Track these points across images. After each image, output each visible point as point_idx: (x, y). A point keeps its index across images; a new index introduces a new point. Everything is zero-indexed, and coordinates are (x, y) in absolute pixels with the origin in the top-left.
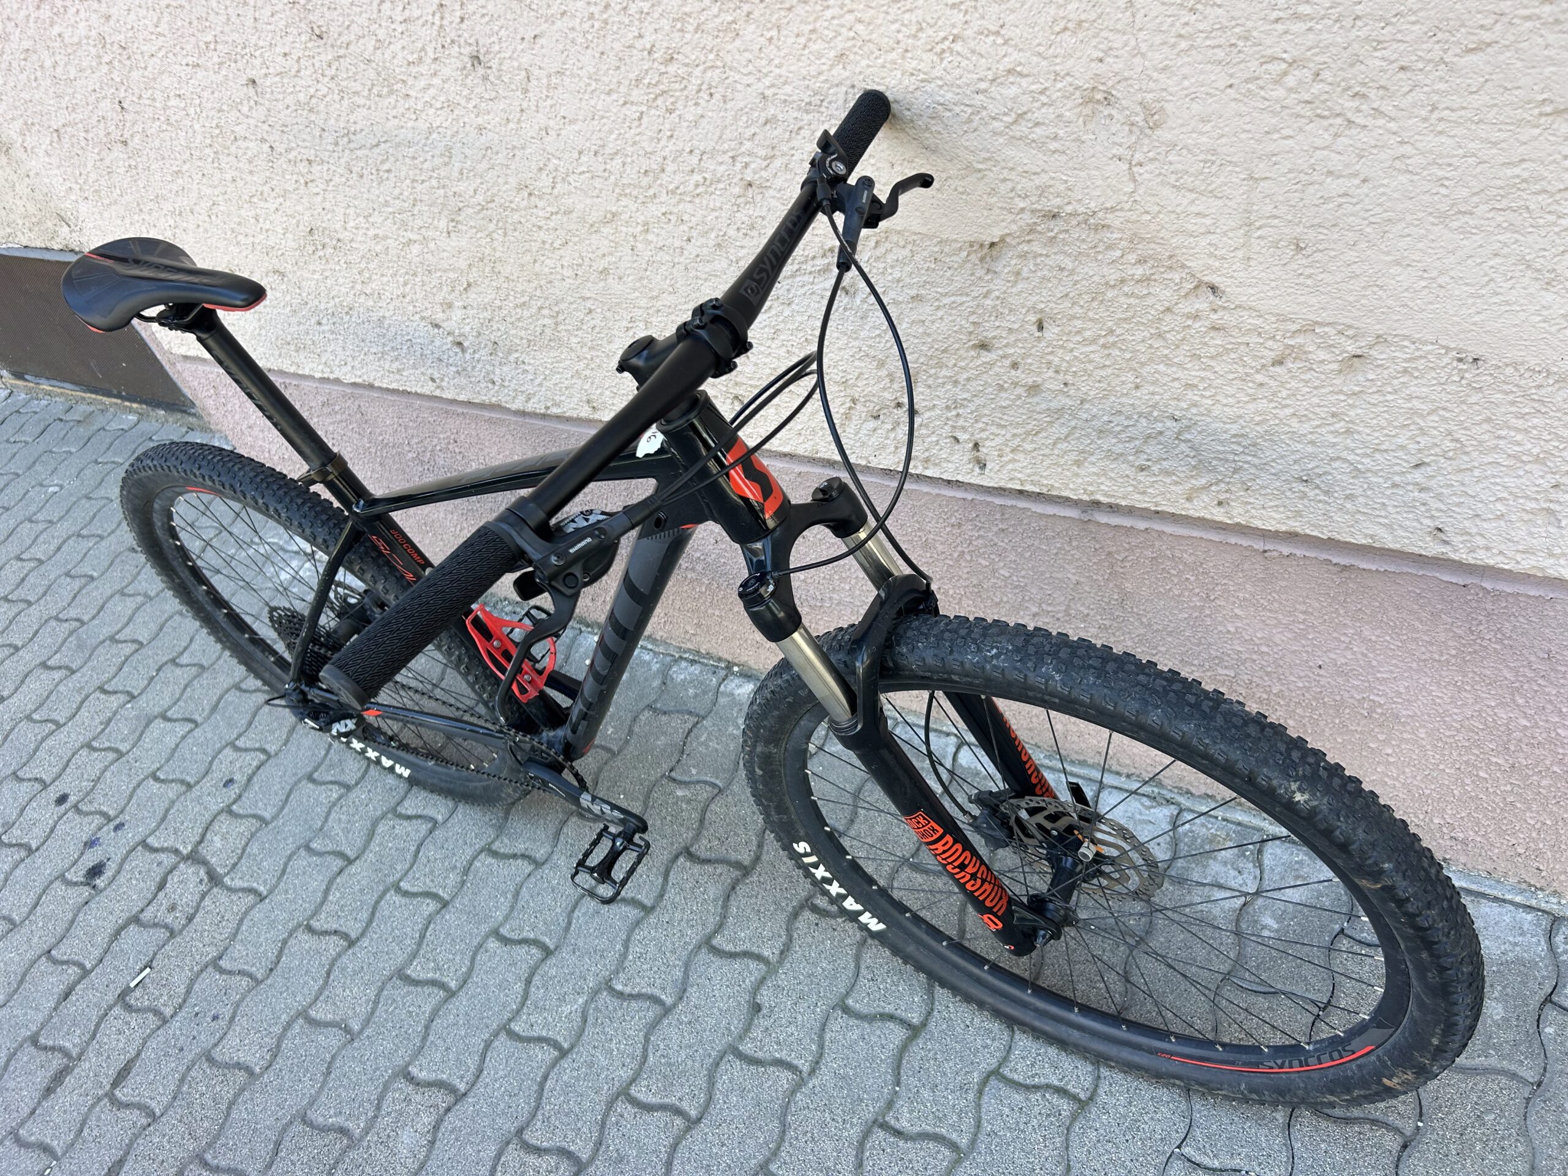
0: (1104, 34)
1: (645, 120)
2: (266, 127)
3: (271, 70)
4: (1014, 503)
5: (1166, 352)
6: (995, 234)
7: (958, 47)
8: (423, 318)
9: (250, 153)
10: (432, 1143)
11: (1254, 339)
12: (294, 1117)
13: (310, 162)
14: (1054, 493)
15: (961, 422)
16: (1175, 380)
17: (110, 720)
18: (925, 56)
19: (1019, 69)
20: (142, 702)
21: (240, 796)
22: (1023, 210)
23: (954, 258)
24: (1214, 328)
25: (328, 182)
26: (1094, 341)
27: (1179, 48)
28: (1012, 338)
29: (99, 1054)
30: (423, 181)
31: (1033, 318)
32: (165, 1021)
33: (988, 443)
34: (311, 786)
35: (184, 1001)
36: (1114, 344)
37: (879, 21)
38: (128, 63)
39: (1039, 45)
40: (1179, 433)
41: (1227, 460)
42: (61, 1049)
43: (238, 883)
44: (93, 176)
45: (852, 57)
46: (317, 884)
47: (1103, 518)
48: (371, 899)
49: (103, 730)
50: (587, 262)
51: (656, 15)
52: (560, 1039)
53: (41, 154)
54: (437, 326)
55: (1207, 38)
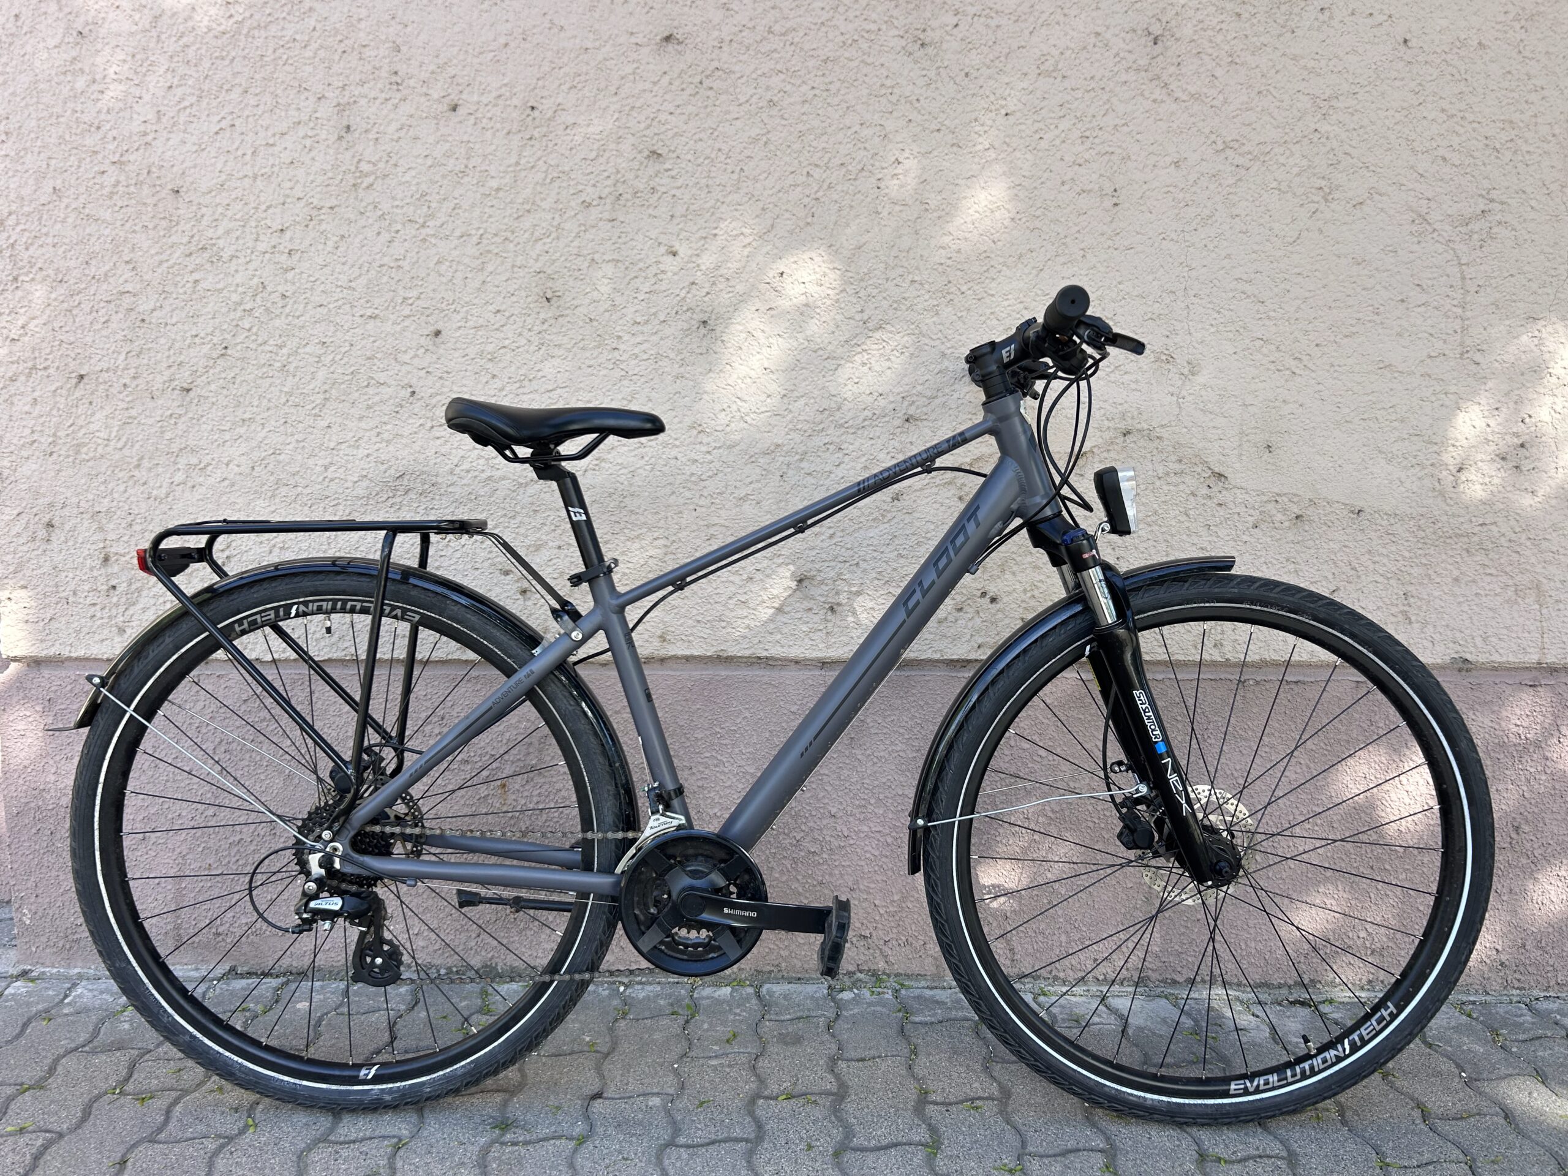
3: (469, 324)
11: (1242, 510)
24: (1219, 504)
27: (1210, 331)
55: (1225, 326)
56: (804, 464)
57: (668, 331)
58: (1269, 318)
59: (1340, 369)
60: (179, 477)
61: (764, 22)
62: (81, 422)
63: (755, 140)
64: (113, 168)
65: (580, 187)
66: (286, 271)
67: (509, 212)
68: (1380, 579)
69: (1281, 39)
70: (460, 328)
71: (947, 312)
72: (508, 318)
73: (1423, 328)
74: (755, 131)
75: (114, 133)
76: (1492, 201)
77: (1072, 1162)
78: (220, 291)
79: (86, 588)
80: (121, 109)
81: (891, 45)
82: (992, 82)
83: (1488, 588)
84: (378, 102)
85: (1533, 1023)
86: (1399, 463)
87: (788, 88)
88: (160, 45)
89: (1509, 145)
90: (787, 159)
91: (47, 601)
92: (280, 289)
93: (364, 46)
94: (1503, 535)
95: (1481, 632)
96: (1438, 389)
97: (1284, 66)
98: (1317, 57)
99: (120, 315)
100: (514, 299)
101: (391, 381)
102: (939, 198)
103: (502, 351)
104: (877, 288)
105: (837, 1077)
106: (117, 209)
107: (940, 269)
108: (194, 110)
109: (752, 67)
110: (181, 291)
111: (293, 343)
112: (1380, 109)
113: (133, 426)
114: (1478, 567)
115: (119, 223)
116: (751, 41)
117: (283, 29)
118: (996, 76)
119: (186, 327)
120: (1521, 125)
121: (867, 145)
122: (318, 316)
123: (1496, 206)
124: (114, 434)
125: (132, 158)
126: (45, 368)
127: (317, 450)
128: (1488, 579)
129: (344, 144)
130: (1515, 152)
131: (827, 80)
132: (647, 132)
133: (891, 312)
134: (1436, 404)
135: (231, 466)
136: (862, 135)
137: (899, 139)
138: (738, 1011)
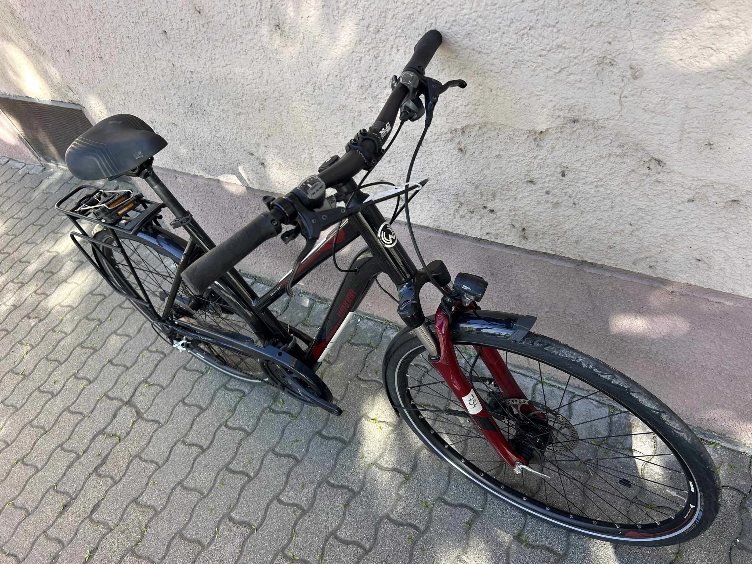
0: (613, 29)
1: (363, 61)
2: (171, 54)
3: (174, 27)
4: (540, 258)
5: (629, 191)
6: (542, 127)
7: (532, 32)
8: (244, 150)
9: (162, 67)
10: (241, 552)
11: (679, 188)
12: (176, 534)
13: (192, 72)
14: (563, 255)
15: (516, 218)
16: (633, 205)
17: (91, 333)
18: (514, 36)
19: (564, 45)
20: (106, 325)
21: (151, 374)
22: (559, 116)
23: (520, 138)
24: (657, 181)
25: (200, 82)
26: (591, 183)
27: (654, 39)
28: (547, 179)
29: (85, 497)
30: (248, 85)
31: (559, 170)
32: (116, 483)
33: (530, 229)
34: (184, 371)
35: (125, 474)
36: (602, 186)
37: (491, 17)
38: (103, 20)
39: (576, 33)
40: (633, 231)
41: (657, 247)
42: (68, 493)
43: (150, 417)
44: (85, 73)
45: (474, 35)
46: (188, 421)
47: (587, 269)
48: (213, 430)
49: (88, 338)
50: (329, 129)
51: (372, 9)
52: (303, 505)
53: (61, 61)
54: (252, 154)
55: (670, 34)
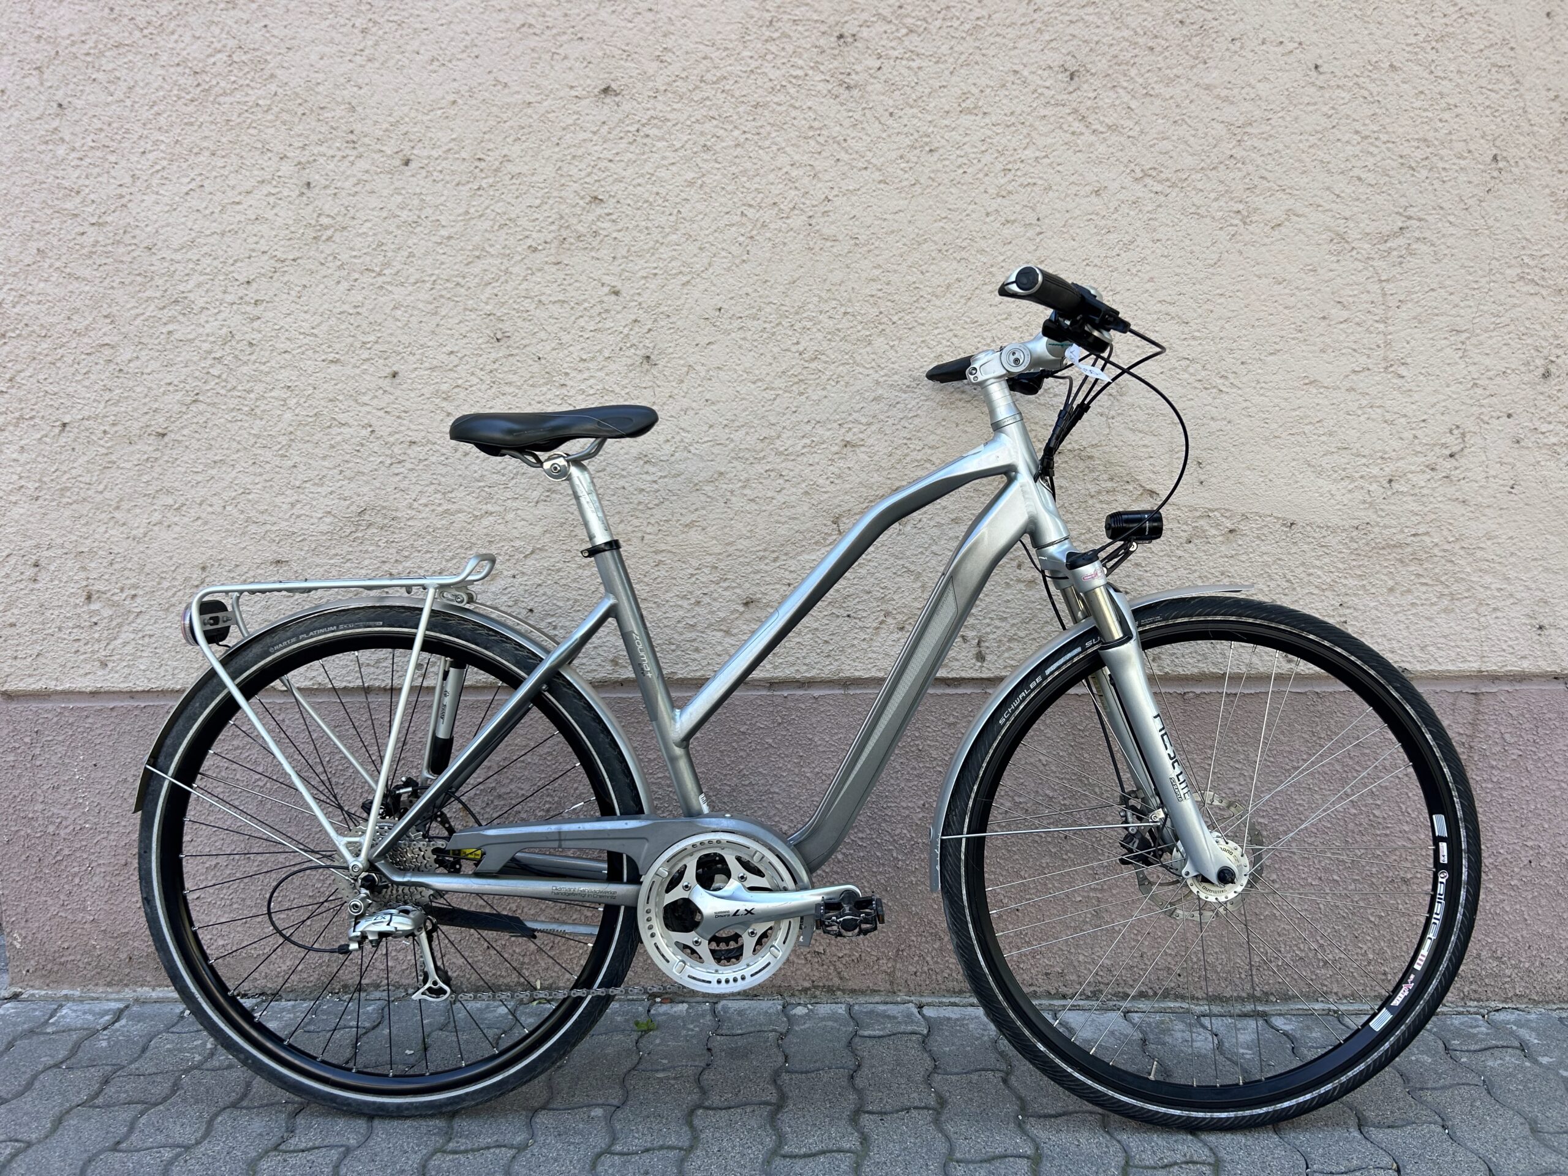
56: (746, 491)
57: (613, 367)
58: (1194, 338)
59: (1266, 386)
60: (157, 517)
61: (695, 72)
62: (64, 468)
63: (691, 184)
64: (92, 228)
65: (528, 233)
66: (252, 320)
67: (460, 258)
68: (1316, 591)
69: (1195, 70)
70: (416, 369)
71: (879, 342)
72: (461, 359)
73: (1346, 344)
74: (690, 175)
75: (92, 196)
76: (1410, 218)
77: (996, 1168)
78: (191, 341)
79: (71, 625)
80: (99, 175)
81: (818, 88)
82: (915, 121)
83: (1423, 597)
84: (336, 159)
85: (1487, 1034)
86: (1329, 476)
87: (721, 132)
88: (134, 114)
89: (1426, 163)
90: (723, 200)
91: (34, 637)
92: (247, 336)
93: (322, 108)
94: (1437, 545)
95: (1418, 642)
96: (1364, 402)
97: (1198, 96)
98: (1229, 86)
99: (99, 367)
100: (466, 340)
101: (351, 421)
102: (868, 233)
103: (456, 390)
104: (811, 320)
105: (779, 1089)
106: (95, 267)
107: (872, 300)
108: (165, 174)
109: (686, 115)
110: (156, 342)
111: (259, 388)
112: (1293, 133)
113: (112, 470)
114: (1413, 577)
115: (97, 281)
116: (684, 90)
117: (247, 94)
118: (920, 115)
119: (160, 376)
120: (1436, 143)
121: (797, 185)
122: (283, 362)
123: (1414, 223)
124: (94, 479)
125: (109, 219)
126: (31, 418)
127: (284, 489)
128: (1424, 589)
129: (305, 198)
130: (1431, 169)
131: (760, 124)
132: (587, 180)
133: (825, 344)
134: (1362, 418)
135: (204, 506)
136: (794, 174)
137: (827, 178)
138: (692, 1026)
